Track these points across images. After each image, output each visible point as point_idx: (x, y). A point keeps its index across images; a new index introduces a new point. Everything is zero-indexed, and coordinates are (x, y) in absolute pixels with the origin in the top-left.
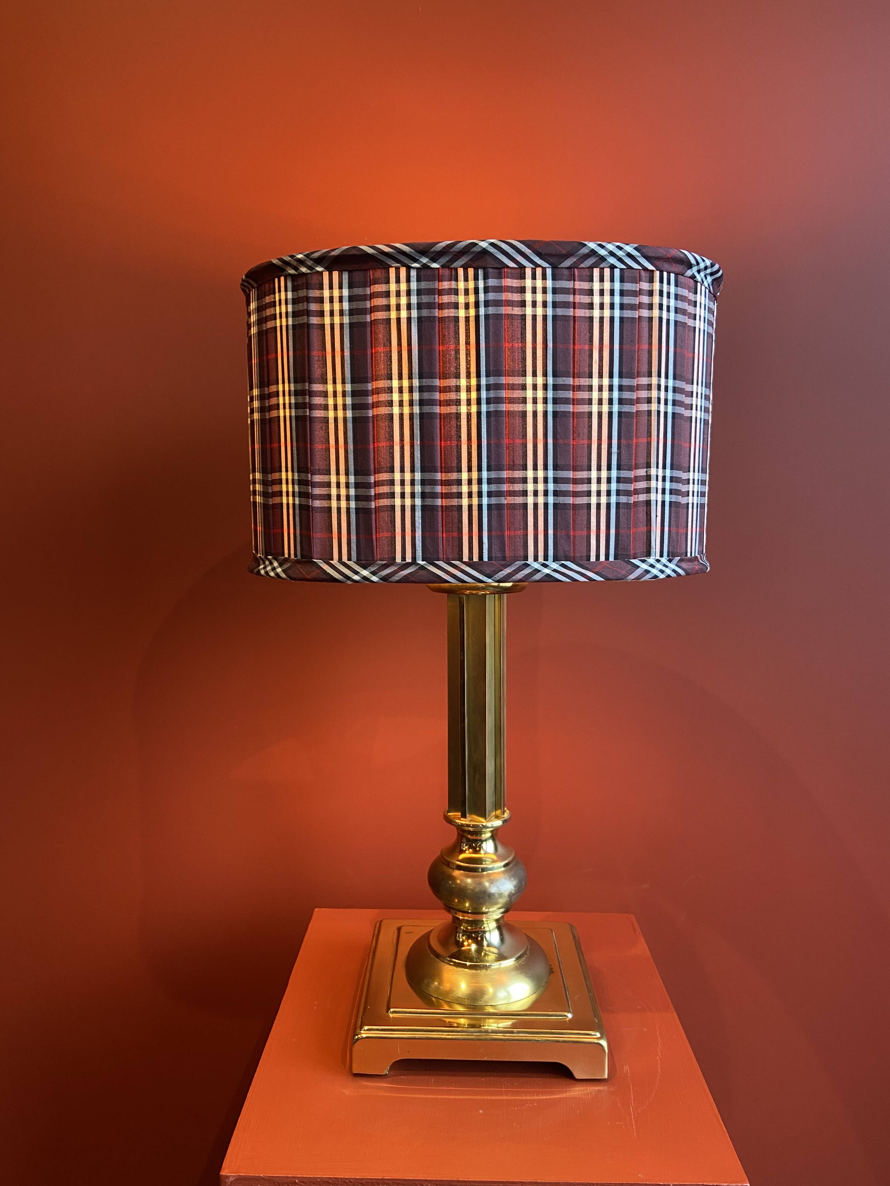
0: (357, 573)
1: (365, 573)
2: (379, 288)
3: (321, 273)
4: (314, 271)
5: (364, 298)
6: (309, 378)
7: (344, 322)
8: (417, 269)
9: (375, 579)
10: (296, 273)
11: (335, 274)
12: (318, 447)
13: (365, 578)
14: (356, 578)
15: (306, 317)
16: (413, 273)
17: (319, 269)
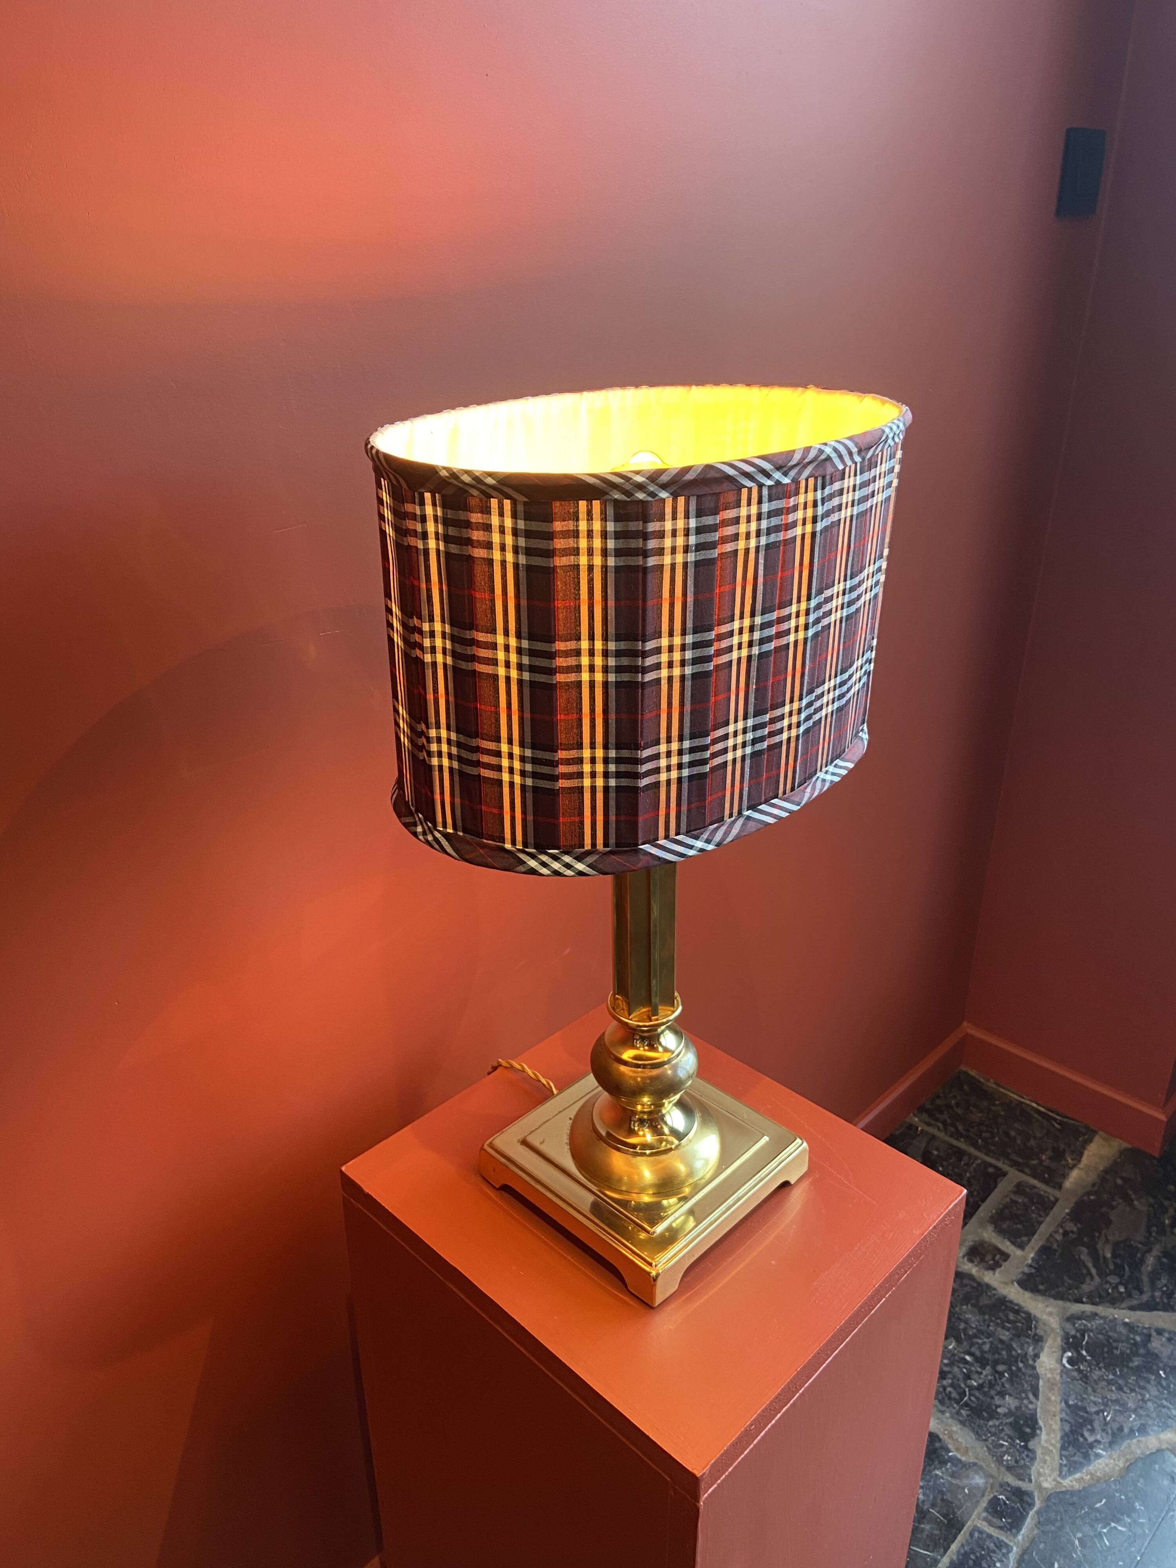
0: (691, 847)
1: (699, 844)
2: (730, 514)
3: (663, 500)
4: (657, 498)
5: (713, 528)
6: (644, 635)
7: (689, 560)
8: (769, 486)
9: (710, 847)
10: (629, 500)
11: (681, 500)
12: (648, 716)
13: (702, 850)
14: (691, 853)
15: (641, 558)
16: (765, 492)
17: (664, 495)
